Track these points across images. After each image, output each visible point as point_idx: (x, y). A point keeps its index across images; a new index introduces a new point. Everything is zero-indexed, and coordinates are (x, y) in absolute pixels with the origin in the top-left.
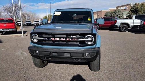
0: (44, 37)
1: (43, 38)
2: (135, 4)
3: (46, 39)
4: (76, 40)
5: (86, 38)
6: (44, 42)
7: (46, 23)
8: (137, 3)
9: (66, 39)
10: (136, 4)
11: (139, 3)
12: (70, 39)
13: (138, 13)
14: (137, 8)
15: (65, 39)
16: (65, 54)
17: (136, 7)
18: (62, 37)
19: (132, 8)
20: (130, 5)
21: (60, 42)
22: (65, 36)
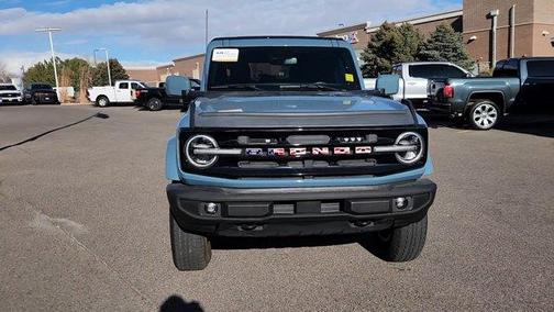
0: (243, 147)
1: (237, 152)
2: (383, 26)
3: (254, 151)
4: (367, 151)
5: (399, 144)
6: (243, 165)
7: (183, 92)
8: (389, 22)
9: (331, 149)
10: (385, 27)
11: (394, 24)
12: (347, 150)
13: (394, 55)
14: (392, 41)
15: (325, 151)
16: (323, 206)
17: (387, 36)
18: (315, 143)
19: (372, 40)
20: (363, 27)
21: (309, 164)
22: (326, 139)
